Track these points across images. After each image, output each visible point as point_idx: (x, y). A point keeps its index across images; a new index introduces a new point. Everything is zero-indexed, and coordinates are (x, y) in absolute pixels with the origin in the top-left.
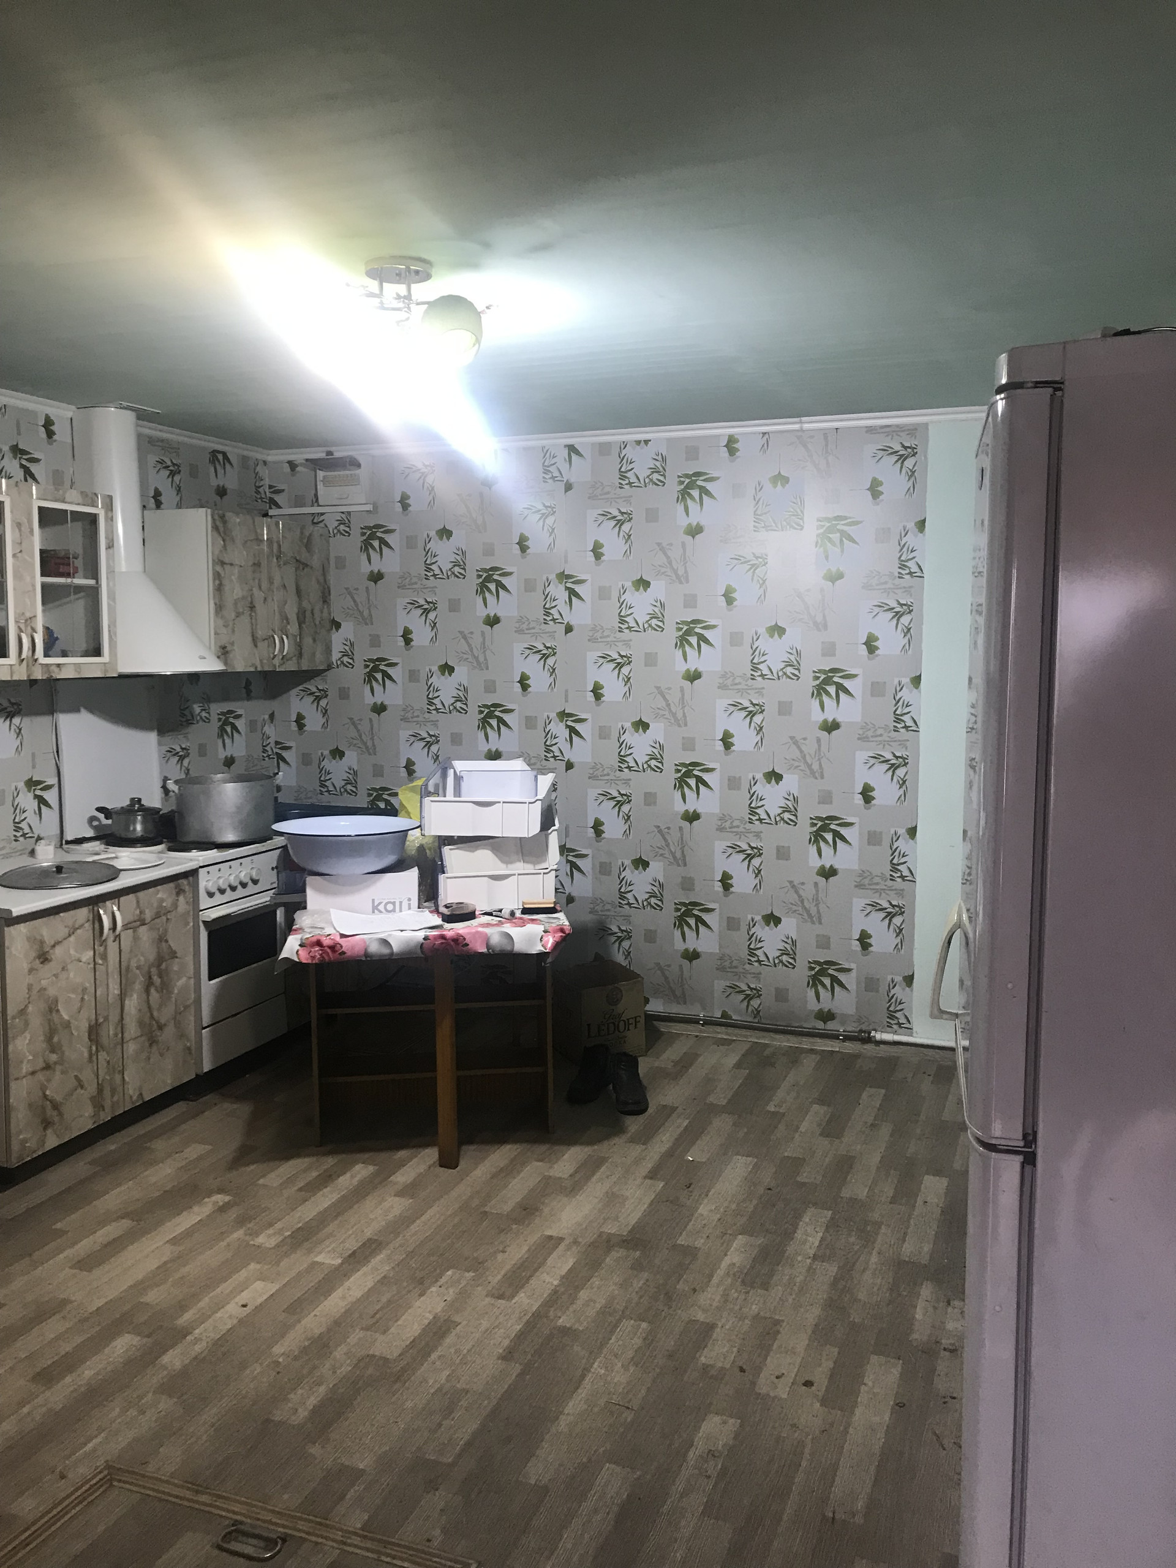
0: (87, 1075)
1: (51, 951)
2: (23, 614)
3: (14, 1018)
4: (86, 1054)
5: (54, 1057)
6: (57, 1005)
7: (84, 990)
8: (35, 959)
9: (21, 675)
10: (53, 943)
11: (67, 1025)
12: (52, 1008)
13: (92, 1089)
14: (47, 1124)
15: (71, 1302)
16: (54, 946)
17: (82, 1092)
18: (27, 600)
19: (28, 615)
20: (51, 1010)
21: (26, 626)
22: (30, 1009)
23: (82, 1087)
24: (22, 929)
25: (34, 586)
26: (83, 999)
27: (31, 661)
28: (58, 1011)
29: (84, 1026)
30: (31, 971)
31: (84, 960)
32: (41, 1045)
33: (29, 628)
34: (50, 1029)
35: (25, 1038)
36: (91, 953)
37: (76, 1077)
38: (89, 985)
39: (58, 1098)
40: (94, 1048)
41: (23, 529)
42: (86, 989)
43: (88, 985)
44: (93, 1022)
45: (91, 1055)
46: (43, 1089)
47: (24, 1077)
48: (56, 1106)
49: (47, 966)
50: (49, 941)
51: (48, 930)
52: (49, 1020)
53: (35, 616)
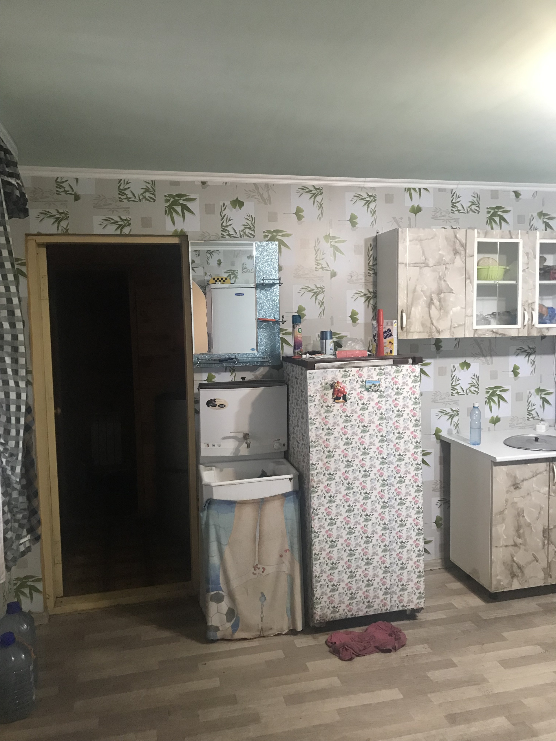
0: (542, 556)
1: (521, 483)
2: (527, 301)
3: (496, 515)
4: (540, 544)
5: (519, 541)
6: (523, 513)
7: (541, 508)
8: (510, 486)
9: (524, 333)
10: (522, 479)
11: (529, 525)
12: (520, 514)
13: (544, 564)
14: (513, 575)
15: (488, 682)
16: (523, 481)
17: (537, 564)
18: (530, 294)
19: (530, 302)
20: (519, 515)
21: (529, 308)
22: (506, 512)
23: (537, 561)
24: (504, 469)
25: (534, 286)
26: (540, 513)
27: (530, 326)
28: (523, 516)
29: (541, 529)
30: (507, 492)
31: (542, 491)
32: (512, 531)
33: (530, 309)
34: (518, 526)
35: (503, 526)
36: (547, 489)
37: (533, 554)
38: (545, 506)
39: (521, 563)
40: (546, 542)
41: (530, 256)
42: (543, 507)
43: (543, 506)
44: (546, 527)
45: (544, 545)
46: (512, 557)
47: (501, 547)
48: (519, 567)
49: (517, 492)
50: (520, 477)
51: (519, 471)
52: (518, 520)
53: (534, 302)
